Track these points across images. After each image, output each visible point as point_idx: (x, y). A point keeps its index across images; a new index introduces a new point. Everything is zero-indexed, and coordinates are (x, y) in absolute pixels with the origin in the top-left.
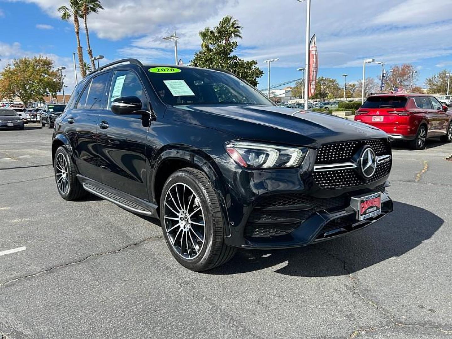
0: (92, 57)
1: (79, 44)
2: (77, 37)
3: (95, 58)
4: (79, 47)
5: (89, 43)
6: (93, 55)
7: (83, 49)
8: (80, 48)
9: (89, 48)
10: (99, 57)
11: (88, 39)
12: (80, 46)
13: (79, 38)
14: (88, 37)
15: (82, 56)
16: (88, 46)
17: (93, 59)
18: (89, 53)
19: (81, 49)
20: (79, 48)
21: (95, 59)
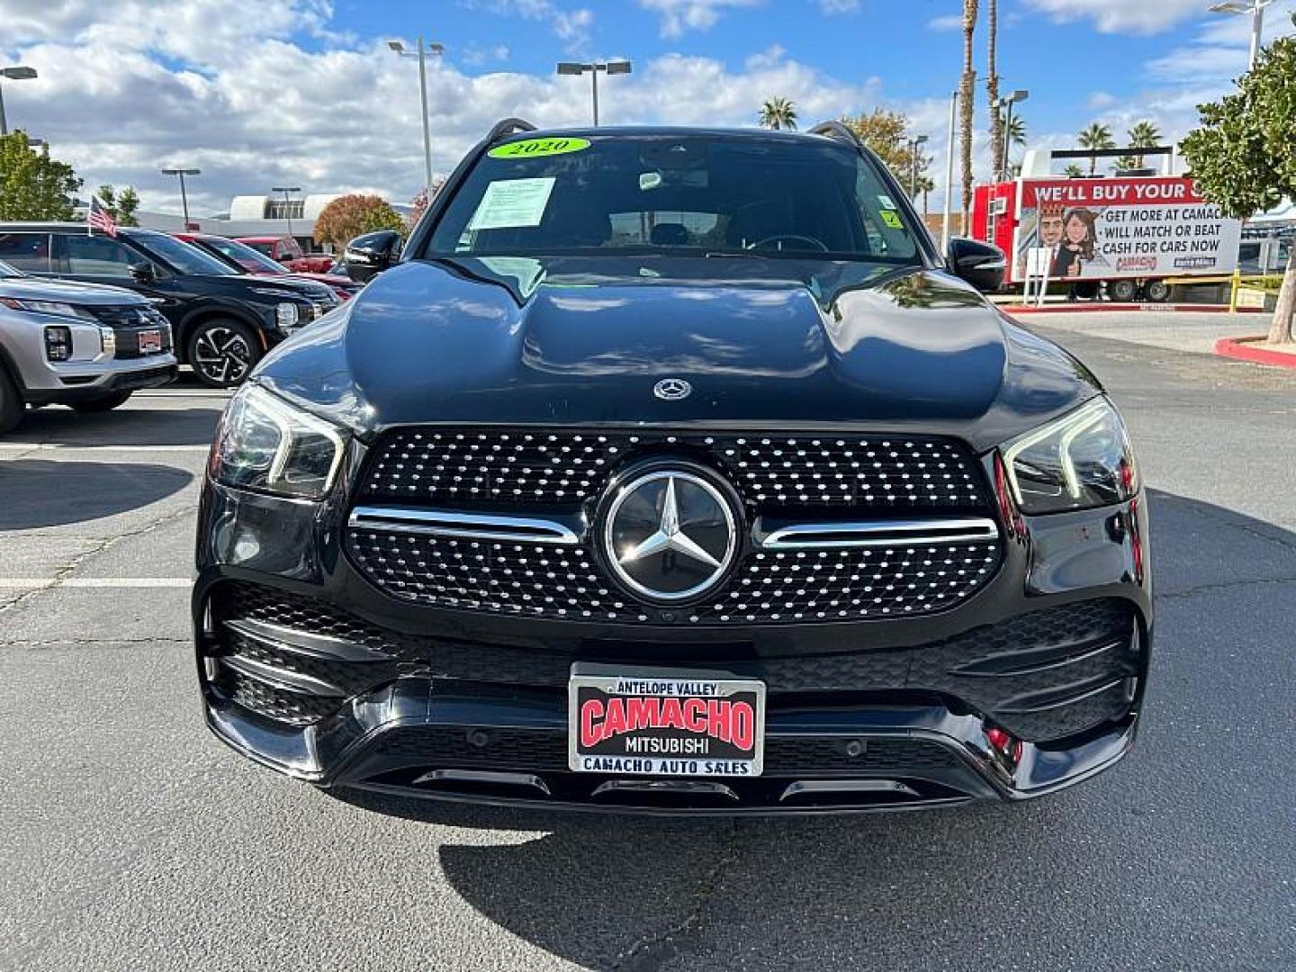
0: (996, 97)
1: (969, 64)
2: (966, 42)
3: (1003, 100)
4: (966, 72)
5: (993, 57)
6: (999, 93)
7: (977, 77)
8: (971, 75)
9: (990, 72)
10: (1012, 96)
11: (993, 45)
12: (969, 69)
13: (970, 46)
14: (993, 40)
15: (972, 100)
16: (989, 66)
17: (996, 103)
18: (989, 88)
19: (972, 78)
20: (965, 76)
21: (1003, 103)
